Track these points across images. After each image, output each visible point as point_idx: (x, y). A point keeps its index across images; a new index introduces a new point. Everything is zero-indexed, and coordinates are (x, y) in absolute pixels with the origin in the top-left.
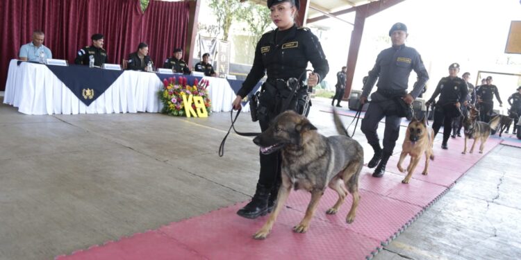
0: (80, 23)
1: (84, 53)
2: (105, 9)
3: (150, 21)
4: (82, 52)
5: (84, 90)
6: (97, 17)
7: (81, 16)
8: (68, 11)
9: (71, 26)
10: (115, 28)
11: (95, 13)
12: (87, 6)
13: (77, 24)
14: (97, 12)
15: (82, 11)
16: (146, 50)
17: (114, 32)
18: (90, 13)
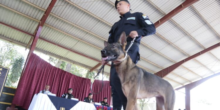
0: (66, 87)
1: (64, 95)
2: (77, 82)
3: (95, 88)
4: (63, 95)
5: (61, 108)
6: (73, 84)
7: (67, 84)
8: (62, 82)
9: (62, 88)
10: (80, 90)
11: (72, 83)
12: (70, 80)
13: (65, 87)
14: (73, 83)
15: (67, 82)
16: (91, 96)
17: (79, 91)
18: (70, 83)
